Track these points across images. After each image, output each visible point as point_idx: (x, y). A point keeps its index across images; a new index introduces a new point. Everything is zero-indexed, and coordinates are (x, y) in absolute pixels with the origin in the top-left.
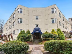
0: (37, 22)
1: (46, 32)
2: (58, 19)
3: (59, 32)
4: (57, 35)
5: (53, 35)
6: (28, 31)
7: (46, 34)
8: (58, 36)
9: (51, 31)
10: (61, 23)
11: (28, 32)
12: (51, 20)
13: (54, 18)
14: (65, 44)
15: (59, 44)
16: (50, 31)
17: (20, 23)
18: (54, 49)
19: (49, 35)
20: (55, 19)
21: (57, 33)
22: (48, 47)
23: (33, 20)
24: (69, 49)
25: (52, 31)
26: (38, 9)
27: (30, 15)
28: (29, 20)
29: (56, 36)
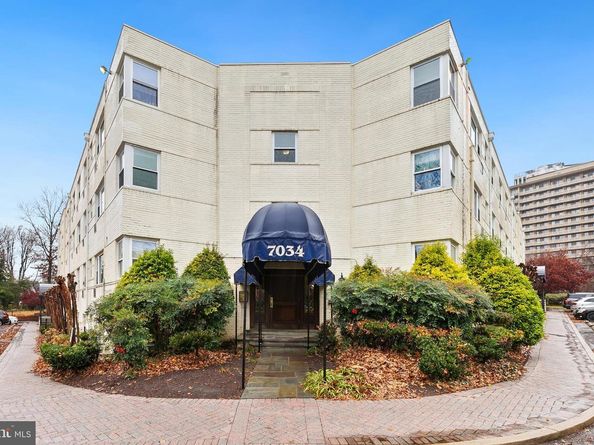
1: (370, 268)
6: (206, 253)
7: (367, 285)
11: (209, 264)
17: (136, 183)
23: (256, 170)
27: (221, 127)
28: (216, 165)
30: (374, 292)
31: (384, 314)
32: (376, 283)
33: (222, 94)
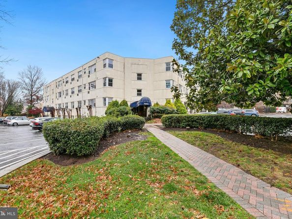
0: (139, 85)
1: (157, 104)
2: (177, 81)
3: (179, 104)
4: (175, 109)
5: (168, 109)
6: (124, 101)
7: (156, 108)
8: (177, 110)
9: (165, 102)
10: (183, 87)
11: (125, 103)
12: (165, 82)
13: (169, 80)
14: (181, 117)
15: (176, 117)
16: (162, 103)
17: (109, 85)
18: (171, 123)
19: (162, 109)
20: (171, 82)
21: (175, 106)
22: (166, 121)
23: (133, 82)
24: (184, 121)
25: (167, 103)
26: (141, 60)
27: (126, 71)
28: (124, 80)
29: (173, 111)
30: (157, 109)
31: (159, 113)
32: (158, 107)
33: (126, 64)
